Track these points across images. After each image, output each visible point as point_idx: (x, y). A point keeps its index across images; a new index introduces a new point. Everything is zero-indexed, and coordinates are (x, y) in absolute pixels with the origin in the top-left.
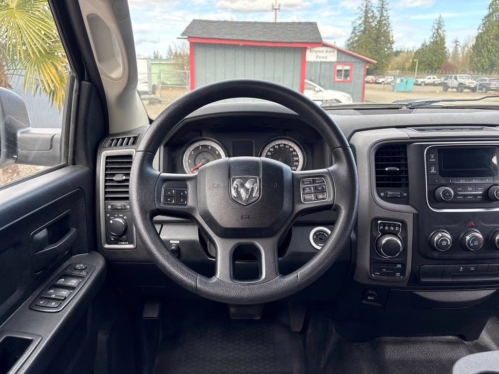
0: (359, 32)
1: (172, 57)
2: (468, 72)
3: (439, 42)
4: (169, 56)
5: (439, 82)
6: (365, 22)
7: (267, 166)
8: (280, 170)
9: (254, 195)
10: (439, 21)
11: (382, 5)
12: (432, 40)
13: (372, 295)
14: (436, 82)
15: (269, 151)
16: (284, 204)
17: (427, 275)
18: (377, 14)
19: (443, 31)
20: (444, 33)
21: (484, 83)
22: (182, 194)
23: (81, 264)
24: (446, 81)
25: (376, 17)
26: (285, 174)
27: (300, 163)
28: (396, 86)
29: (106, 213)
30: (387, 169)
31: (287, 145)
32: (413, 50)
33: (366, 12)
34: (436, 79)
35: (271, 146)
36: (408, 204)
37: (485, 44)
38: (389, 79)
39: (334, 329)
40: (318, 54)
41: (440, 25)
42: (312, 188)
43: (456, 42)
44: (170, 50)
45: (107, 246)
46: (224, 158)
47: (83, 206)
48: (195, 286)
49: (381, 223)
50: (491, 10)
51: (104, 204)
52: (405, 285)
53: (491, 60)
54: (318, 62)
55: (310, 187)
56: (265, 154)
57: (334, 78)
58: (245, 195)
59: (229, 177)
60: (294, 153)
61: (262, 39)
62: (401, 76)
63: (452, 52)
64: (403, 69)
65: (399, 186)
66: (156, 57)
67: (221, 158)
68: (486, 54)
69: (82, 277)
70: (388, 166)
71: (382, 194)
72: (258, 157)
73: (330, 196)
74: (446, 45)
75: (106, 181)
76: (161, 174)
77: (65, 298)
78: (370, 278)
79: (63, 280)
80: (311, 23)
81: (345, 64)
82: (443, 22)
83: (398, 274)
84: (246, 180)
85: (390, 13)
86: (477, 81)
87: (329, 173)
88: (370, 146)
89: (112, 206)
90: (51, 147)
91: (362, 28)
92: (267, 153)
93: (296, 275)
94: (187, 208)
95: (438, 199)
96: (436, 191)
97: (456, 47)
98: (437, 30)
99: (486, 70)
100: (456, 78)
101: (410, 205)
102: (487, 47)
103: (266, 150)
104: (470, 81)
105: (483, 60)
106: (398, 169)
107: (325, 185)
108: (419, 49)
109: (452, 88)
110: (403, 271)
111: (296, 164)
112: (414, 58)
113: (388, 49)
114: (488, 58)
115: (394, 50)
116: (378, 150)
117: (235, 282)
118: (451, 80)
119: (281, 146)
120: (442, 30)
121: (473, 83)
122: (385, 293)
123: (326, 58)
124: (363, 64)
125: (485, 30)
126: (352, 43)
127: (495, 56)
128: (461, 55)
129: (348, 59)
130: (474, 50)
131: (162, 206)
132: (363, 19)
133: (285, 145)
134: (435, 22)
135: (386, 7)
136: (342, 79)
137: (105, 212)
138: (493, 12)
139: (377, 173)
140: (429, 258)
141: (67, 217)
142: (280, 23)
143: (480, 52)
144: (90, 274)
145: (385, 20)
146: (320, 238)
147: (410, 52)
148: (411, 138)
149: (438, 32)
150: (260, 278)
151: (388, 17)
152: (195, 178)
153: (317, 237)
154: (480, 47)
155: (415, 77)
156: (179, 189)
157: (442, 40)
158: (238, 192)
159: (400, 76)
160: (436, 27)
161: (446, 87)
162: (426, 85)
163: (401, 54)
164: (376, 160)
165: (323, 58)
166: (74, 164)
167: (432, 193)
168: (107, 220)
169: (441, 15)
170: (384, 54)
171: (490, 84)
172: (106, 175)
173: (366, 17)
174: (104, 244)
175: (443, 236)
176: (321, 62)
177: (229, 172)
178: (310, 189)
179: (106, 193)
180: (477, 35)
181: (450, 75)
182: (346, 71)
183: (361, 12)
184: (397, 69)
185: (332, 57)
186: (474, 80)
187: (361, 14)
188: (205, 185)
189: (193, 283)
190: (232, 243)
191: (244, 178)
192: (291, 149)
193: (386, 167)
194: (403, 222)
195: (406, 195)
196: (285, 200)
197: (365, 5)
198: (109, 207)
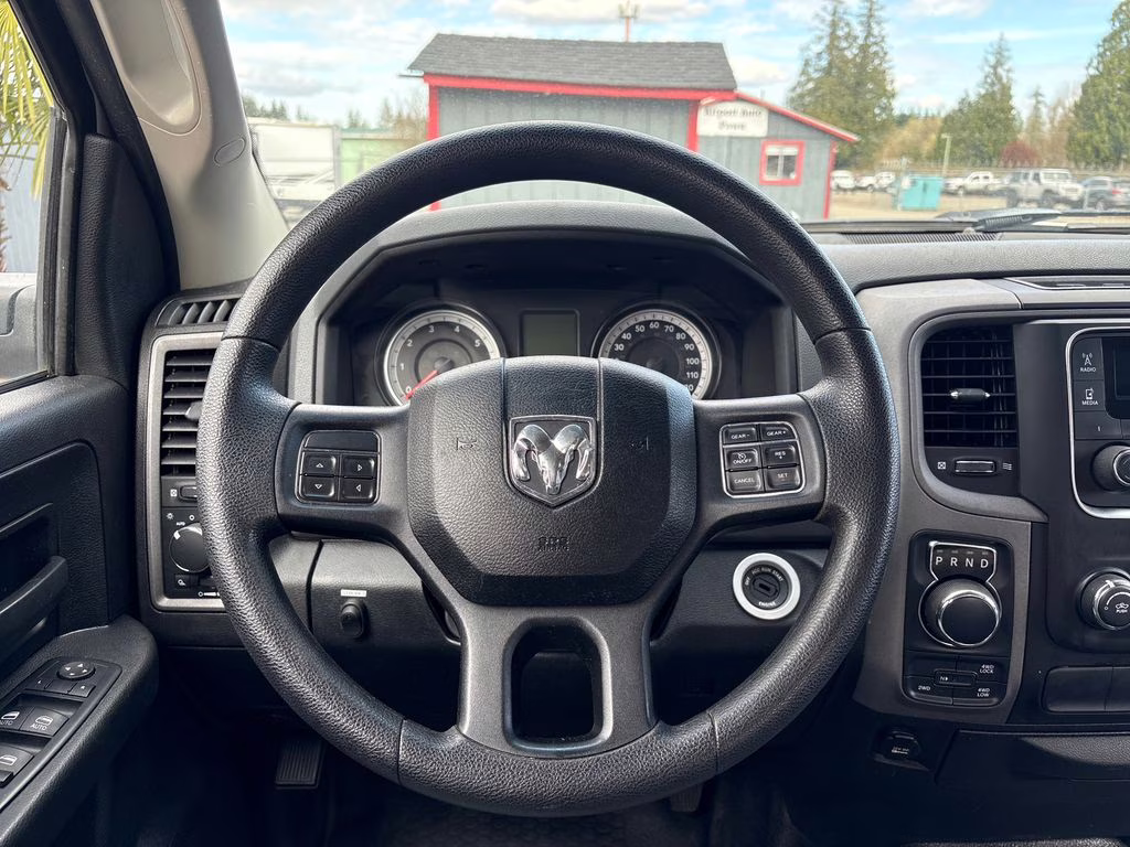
0: (816, 70)
1: (391, 125)
2: (1064, 165)
3: (998, 96)
4: (382, 123)
5: (998, 187)
6: (831, 47)
7: (616, 383)
8: (658, 398)
9: (579, 474)
10: (1000, 47)
11: (870, 10)
12: (983, 92)
13: (902, 744)
14: (991, 189)
15: (619, 340)
16: (672, 502)
17: (1066, 695)
18: (859, 31)
19: (1009, 71)
20: (1010, 75)
21: (1100, 191)
22: (360, 468)
23: (78, 659)
24: (1014, 185)
25: (856, 38)
26: (672, 410)
27: (704, 373)
28: (901, 196)
29: (164, 508)
30: (954, 394)
31: (670, 324)
32: (939, 113)
33: (834, 25)
34: (992, 180)
35: (625, 327)
36: (1014, 492)
37: (1102, 101)
38: (885, 179)
39: (787, 815)
40: (724, 118)
41: (1000, 55)
42: (756, 454)
43: (1037, 94)
44: (387, 109)
45: (165, 602)
46: (495, 360)
47: (90, 493)
48: (392, 762)
49: (937, 547)
50: (1117, 24)
51: (158, 485)
52: (1001, 720)
53: (1115, 139)
54: (723, 137)
55: (750, 449)
56: (609, 348)
57: (761, 175)
58: (553, 474)
59: (505, 418)
60: (687, 346)
61: (597, 79)
62: (913, 172)
63: (1029, 118)
64: (916, 157)
65: (987, 441)
66: (354, 125)
67: (488, 358)
68: (1104, 123)
69: (75, 704)
70: (957, 385)
71: (942, 465)
72: (589, 356)
73: (810, 479)
74: (1015, 102)
75: (165, 420)
76: (298, 408)
77: (11, 777)
78: (903, 700)
79: (16, 714)
80: (709, 45)
81: (786, 142)
82: (1008, 50)
83: (984, 692)
84: (554, 427)
85: (887, 28)
86: (1086, 186)
87: (806, 407)
88: (909, 328)
89: (181, 490)
90: (10, 325)
91: (824, 63)
92: (614, 347)
93: (707, 726)
94: (374, 513)
95: (1102, 482)
96: (1099, 456)
97: (1036, 108)
98: (995, 68)
99: (1103, 161)
100: (1037, 178)
101: (1019, 496)
102: (1107, 108)
103: (611, 337)
104: (1069, 184)
105: (1097, 137)
106: (988, 395)
107: (795, 445)
108: (954, 111)
109: (1029, 201)
110: (998, 683)
111: (694, 375)
112: (942, 131)
113: (884, 109)
114: (1109, 131)
115: (896, 113)
116: (931, 338)
117: (520, 749)
118: (1025, 183)
119: (652, 326)
120: (1006, 67)
121: (1076, 190)
122: (940, 739)
123: (742, 127)
124: (827, 143)
125: (1104, 68)
126: (801, 96)
127: (1125, 128)
128: (1048, 126)
129: (792, 130)
130: (1077, 115)
131: (298, 506)
132: (826, 41)
133: (663, 323)
134: (990, 49)
135: (876, 13)
136: (779, 176)
137: (162, 507)
138: (1123, 29)
139: (927, 404)
140: (1076, 649)
141: (39, 524)
142: (640, 45)
143: (1092, 117)
144: (102, 693)
145: (876, 43)
146: (761, 586)
147: (933, 118)
148: (1026, 307)
149: (996, 74)
150: (595, 735)
151: (883, 38)
152: (400, 419)
153: (753, 581)
154: (1093, 106)
155: (944, 172)
156: (351, 453)
157: (1006, 92)
158: (530, 465)
159: (910, 171)
160: (992, 60)
161: (1014, 198)
162: (969, 193)
163: (912, 122)
164: (925, 368)
165: (735, 127)
166: (71, 371)
167: (1088, 464)
168: (166, 529)
169: (1002, 35)
170: (875, 122)
171: (1113, 193)
172: (165, 404)
173: (833, 36)
174: (159, 597)
175: (1118, 588)
176: (731, 138)
177: (505, 401)
178: (750, 456)
179: (164, 453)
180: (1084, 80)
181: (1023, 171)
182: (788, 158)
183: (822, 26)
184: (903, 154)
185: (757, 126)
186: (1079, 182)
187: (823, 30)
188: (429, 441)
189: (388, 751)
190: (509, 622)
191: (550, 420)
192: (679, 336)
193: (954, 389)
194: (1004, 548)
195: (1009, 467)
196: (673, 490)
197: (830, 8)
198: (174, 493)
